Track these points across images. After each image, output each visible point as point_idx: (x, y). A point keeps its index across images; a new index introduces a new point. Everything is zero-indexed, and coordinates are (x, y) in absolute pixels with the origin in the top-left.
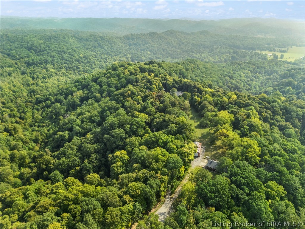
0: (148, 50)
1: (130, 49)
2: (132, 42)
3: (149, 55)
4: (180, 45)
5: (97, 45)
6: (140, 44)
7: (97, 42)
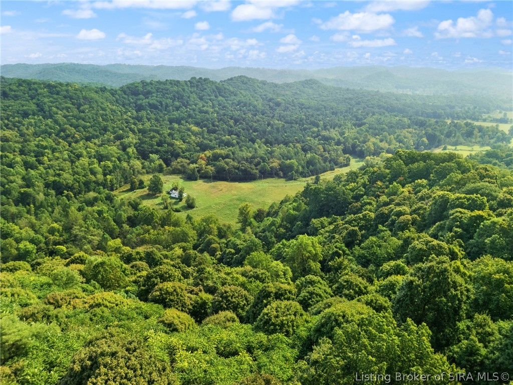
0: (190, 120)
1: (140, 119)
2: (144, 102)
3: (195, 134)
4: (271, 108)
5: (34, 107)
6: (167, 106)
7: (34, 101)
